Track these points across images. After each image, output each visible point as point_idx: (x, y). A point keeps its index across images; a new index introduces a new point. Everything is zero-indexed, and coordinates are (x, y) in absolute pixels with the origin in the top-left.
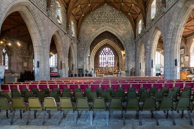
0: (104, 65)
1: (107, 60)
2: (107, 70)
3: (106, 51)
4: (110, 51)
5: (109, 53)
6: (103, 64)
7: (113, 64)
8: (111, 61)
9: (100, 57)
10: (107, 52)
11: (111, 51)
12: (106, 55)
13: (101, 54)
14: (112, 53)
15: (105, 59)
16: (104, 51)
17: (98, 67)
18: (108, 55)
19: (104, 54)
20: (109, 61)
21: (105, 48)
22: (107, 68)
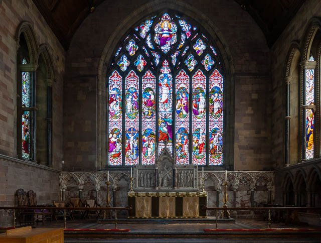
0: (140, 150)
1: (165, 110)
2: (162, 191)
3: (164, 41)
4: (190, 43)
5: (181, 59)
6: (132, 142)
7: (215, 142)
8: (199, 123)
9: (112, 92)
10: (166, 48)
11: (200, 47)
12: (156, 71)
13: (125, 64)
14: (209, 62)
15: (149, 103)
16: (141, 42)
17: (92, 168)
18: (174, 71)
19: (141, 63)
20: (182, 123)
21: (149, 24)
22: (164, 176)
